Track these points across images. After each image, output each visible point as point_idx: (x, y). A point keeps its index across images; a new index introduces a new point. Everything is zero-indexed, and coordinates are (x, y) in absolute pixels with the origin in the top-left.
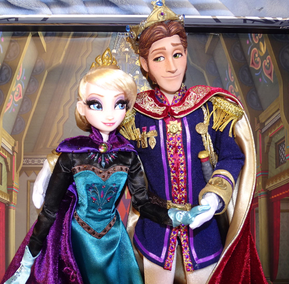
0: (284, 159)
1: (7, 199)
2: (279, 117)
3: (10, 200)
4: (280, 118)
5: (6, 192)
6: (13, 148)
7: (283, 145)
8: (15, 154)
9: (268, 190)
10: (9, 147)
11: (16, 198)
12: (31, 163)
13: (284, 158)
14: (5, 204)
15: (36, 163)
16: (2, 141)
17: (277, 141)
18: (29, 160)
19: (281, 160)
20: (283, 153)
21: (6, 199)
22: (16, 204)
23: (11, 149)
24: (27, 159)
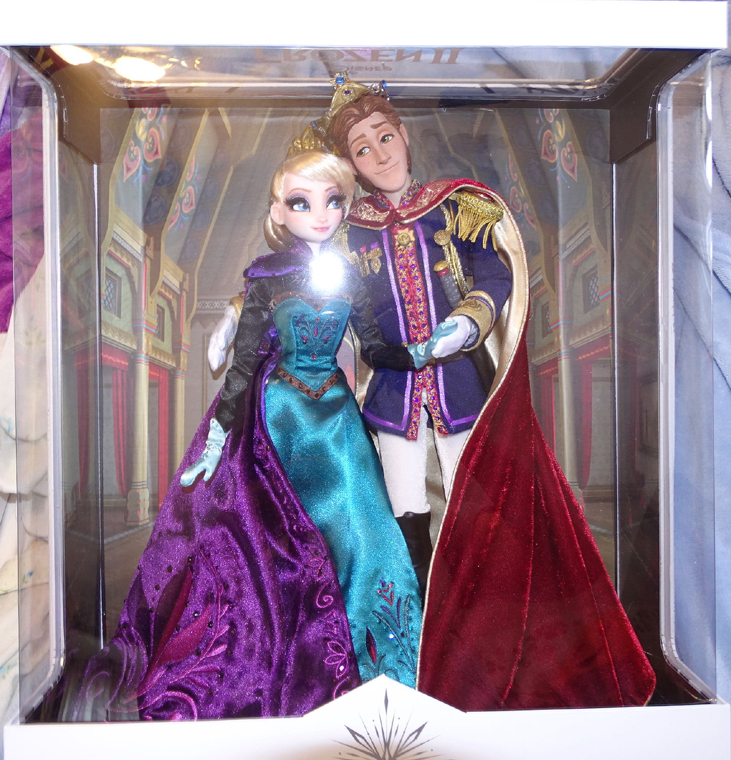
0: (596, 300)
1: (172, 363)
2: (588, 235)
3: (176, 366)
4: (589, 237)
5: (170, 352)
6: (181, 284)
7: (594, 279)
8: (184, 294)
9: (573, 347)
10: (175, 283)
11: (186, 361)
12: (209, 308)
13: (597, 298)
14: (169, 371)
15: (217, 308)
16: (164, 274)
17: (585, 271)
18: (206, 302)
19: (592, 301)
20: (596, 290)
21: (170, 363)
22: (185, 370)
23: (178, 287)
24: (203, 302)
